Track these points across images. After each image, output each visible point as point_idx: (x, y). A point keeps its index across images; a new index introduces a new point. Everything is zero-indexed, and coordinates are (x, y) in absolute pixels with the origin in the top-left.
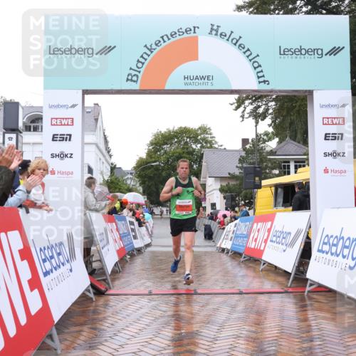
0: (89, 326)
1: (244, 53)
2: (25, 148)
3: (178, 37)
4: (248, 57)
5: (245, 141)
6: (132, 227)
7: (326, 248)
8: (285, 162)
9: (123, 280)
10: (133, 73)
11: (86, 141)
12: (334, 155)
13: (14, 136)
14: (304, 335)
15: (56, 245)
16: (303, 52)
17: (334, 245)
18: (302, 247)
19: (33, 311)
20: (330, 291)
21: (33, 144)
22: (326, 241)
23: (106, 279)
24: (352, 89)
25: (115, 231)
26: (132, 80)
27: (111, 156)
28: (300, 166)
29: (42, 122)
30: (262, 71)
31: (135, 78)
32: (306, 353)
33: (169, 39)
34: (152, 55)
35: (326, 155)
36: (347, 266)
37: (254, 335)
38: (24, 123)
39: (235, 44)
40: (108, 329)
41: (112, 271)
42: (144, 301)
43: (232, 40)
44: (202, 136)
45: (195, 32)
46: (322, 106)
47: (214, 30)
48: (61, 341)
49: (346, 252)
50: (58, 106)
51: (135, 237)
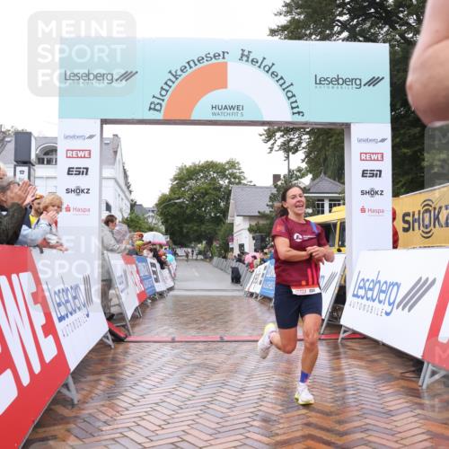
0: (108, 375)
1: (277, 81)
2: (38, 182)
3: (206, 63)
4: (281, 85)
5: (276, 178)
6: (154, 269)
7: (361, 292)
8: (319, 200)
9: (143, 326)
10: (156, 101)
11: (105, 175)
12: (373, 193)
13: (25, 169)
14: (337, 384)
15: (71, 288)
16: (341, 81)
17: (370, 289)
18: (336, 292)
19: (48, 358)
20: (365, 337)
21: (48, 178)
22: (362, 285)
23: (126, 325)
24: (392, 122)
25: (135, 273)
26: (155, 109)
27: (131, 192)
28: (335, 205)
29: (56, 155)
30: (296, 102)
31: (158, 107)
32: (339, 403)
33: (196, 65)
34: (177, 82)
35: (363, 193)
36: (384, 311)
37: (284, 385)
38: (37, 155)
39: (267, 72)
40: (128, 379)
41: (132, 317)
42: (167, 349)
43: (265, 67)
44: (230, 171)
45: (224, 58)
46: (360, 141)
47: (245, 56)
48: (77, 391)
49: (382, 296)
50: (73, 137)
51: (157, 280)
